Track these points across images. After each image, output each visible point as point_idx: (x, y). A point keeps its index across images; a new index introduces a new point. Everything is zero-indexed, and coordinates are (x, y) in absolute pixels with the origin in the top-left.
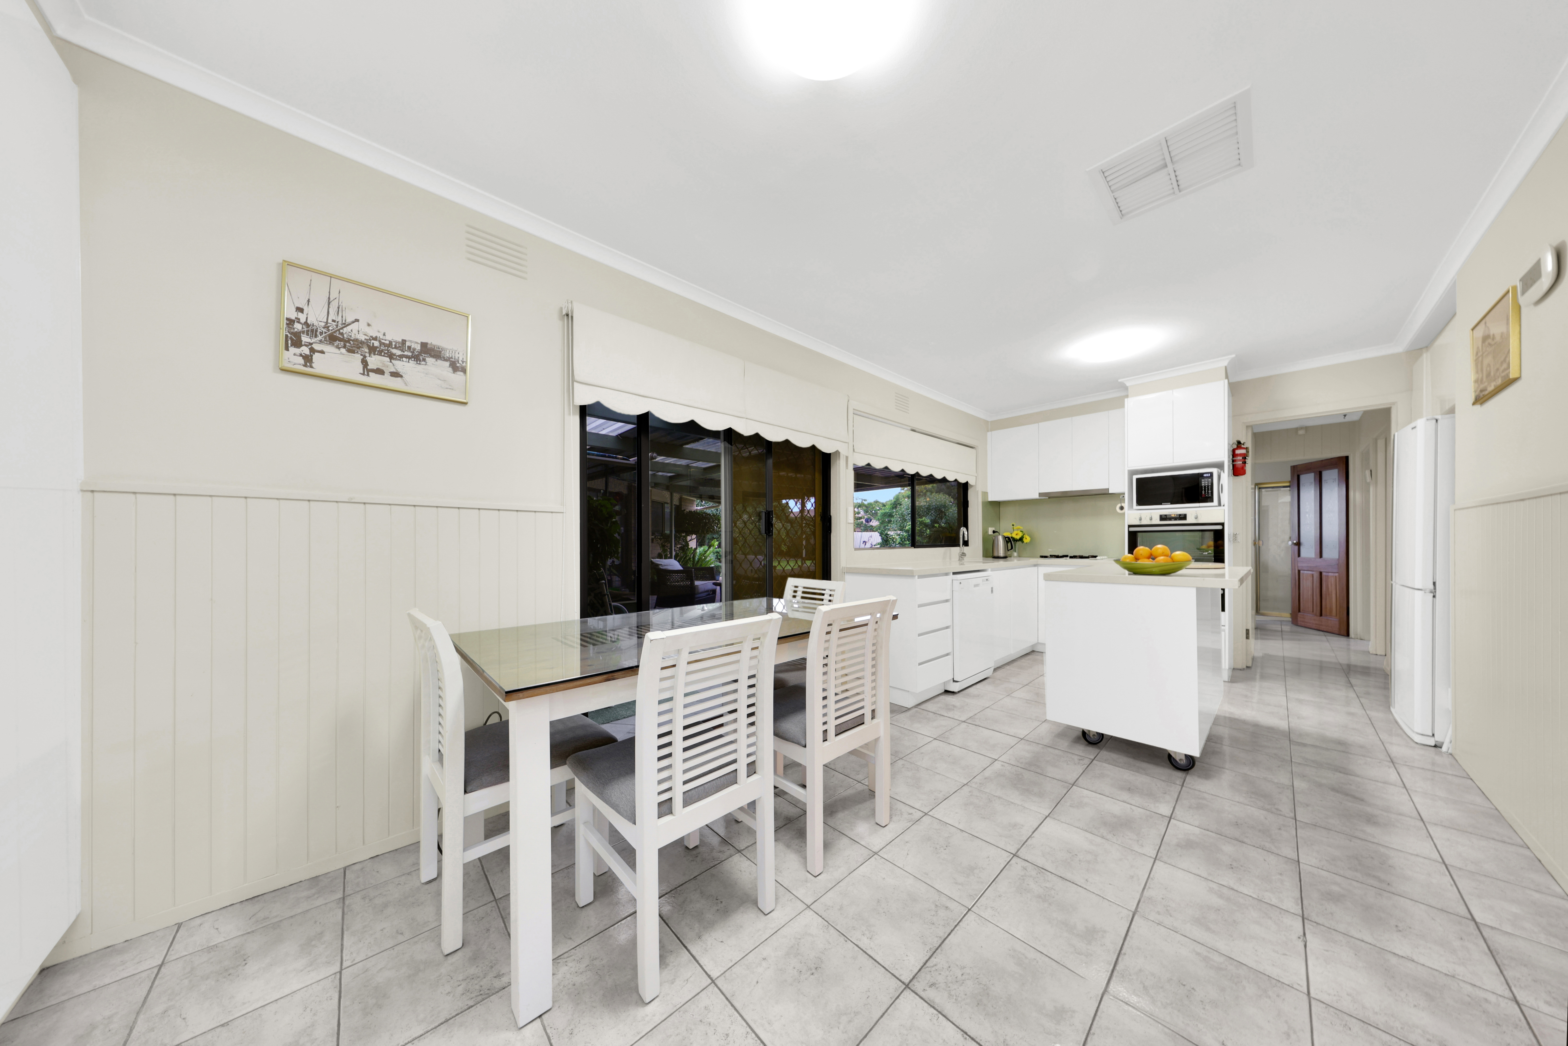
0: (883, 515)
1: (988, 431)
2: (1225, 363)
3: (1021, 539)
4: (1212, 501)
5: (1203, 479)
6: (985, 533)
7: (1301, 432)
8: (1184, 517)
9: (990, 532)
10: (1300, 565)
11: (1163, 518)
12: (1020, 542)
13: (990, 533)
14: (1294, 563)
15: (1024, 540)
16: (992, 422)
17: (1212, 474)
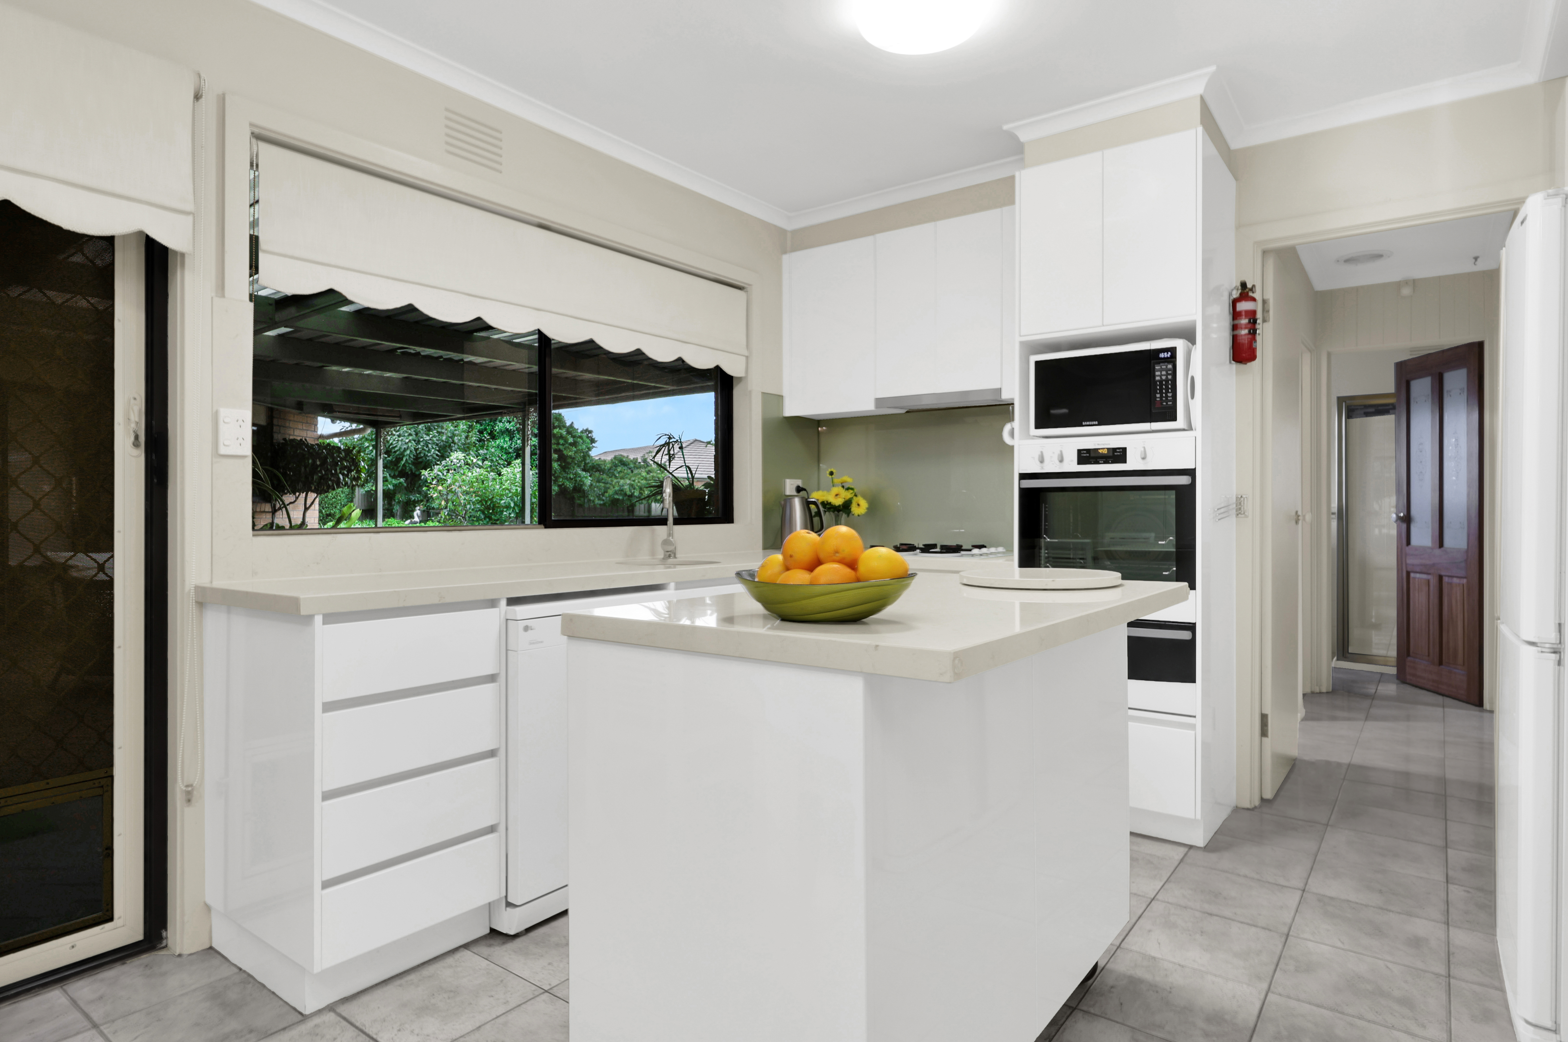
1: (785, 252)
2: (1197, 88)
3: (846, 507)
4: (1174, 419)
5: (1159, 363)
6: (771, 491)
7: (1406, 291)
8: (1119, 455)
9: (789, 491)
10: (1410, 561)
11: (1085, 456)
12: (845, 514)
13: (788, 493)
14: (1401, 556)
15: (852, 509)
16: (795, 232)
17: (1173, 350)
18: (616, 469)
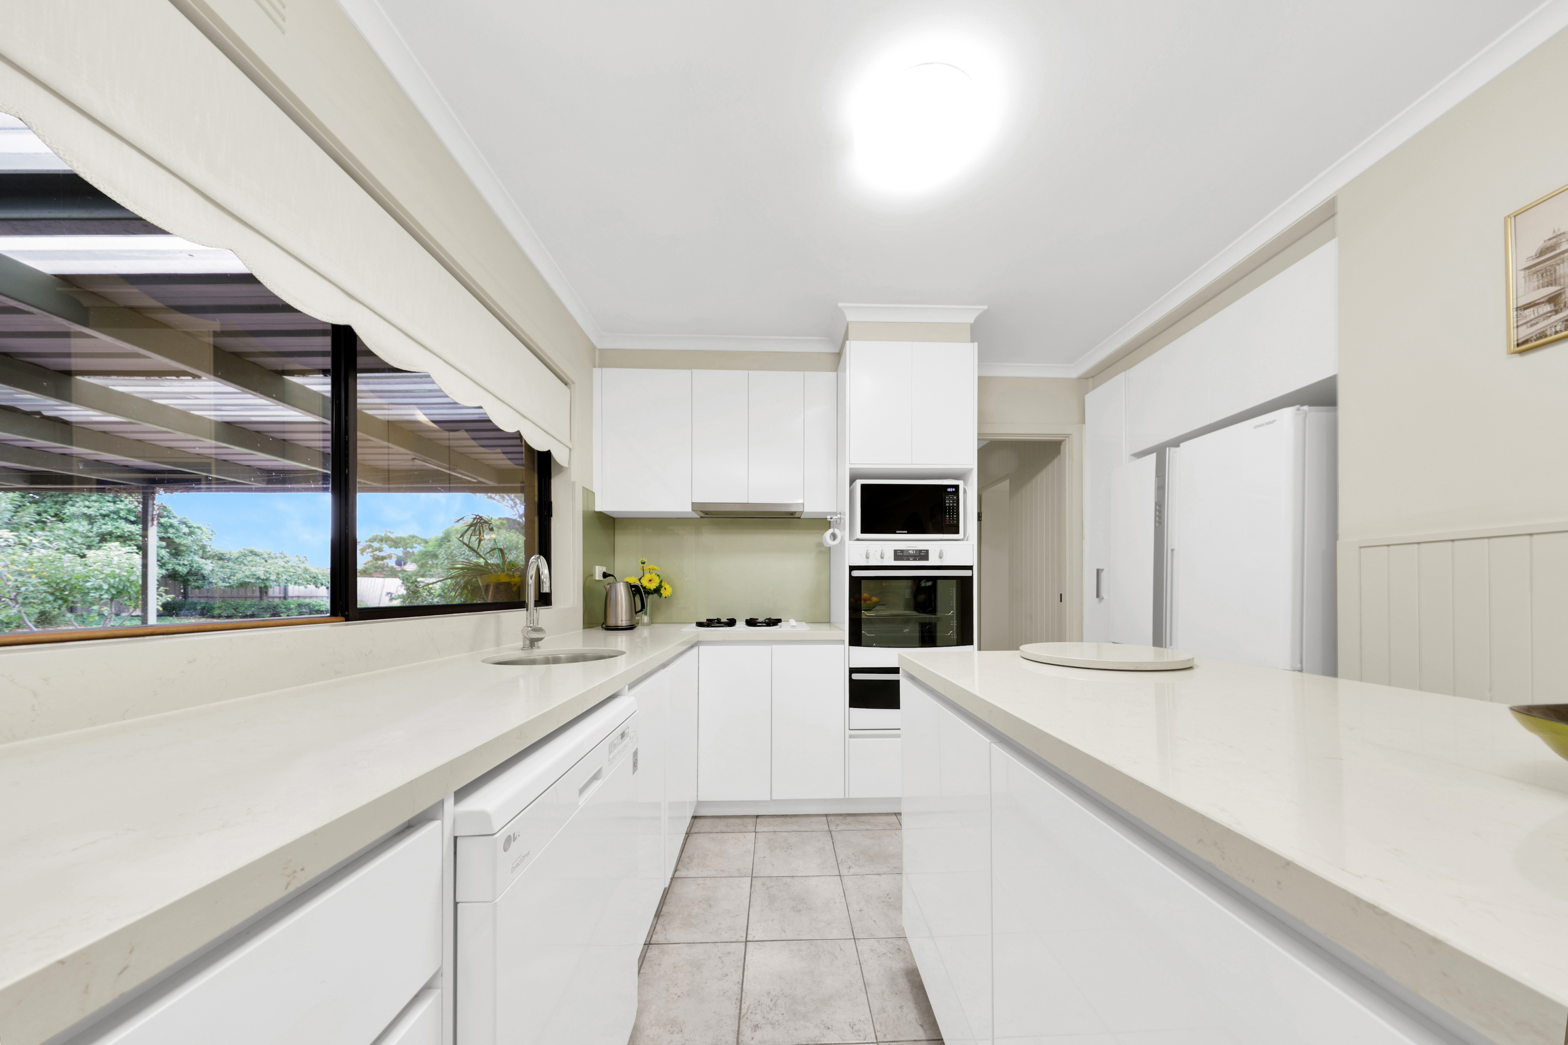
0: (423, 554)
1: (595, 367)
2: (973, 318)
3: (657, 591)
4: (957, 532)
5: (947, 494)
6: (588, 576)
8: (923, 555)
9: (598, 576)
11: (899, 555)
12: (656, 595)
13: (597, 578)
15: (662, 592)
16: (602, 351)
17: (956, 486)
18: (246, 559)
